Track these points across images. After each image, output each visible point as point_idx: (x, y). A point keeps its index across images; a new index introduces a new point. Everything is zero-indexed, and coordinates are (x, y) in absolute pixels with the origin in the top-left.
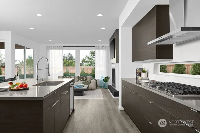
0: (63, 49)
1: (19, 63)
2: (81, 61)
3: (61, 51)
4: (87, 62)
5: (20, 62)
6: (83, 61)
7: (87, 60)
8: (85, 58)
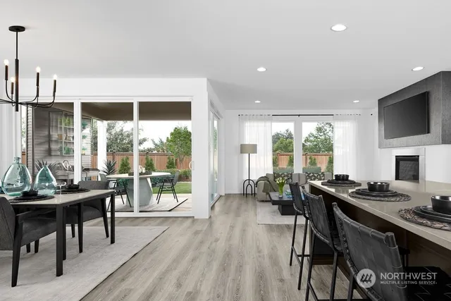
0: (271, 120)
1: (152, 146)
2: (303, 140)
3: (268, 124)
4: (311, 141)
5: (156, 145)
6: (307, 140)
7: (312, 139)
8: (310, 136)
